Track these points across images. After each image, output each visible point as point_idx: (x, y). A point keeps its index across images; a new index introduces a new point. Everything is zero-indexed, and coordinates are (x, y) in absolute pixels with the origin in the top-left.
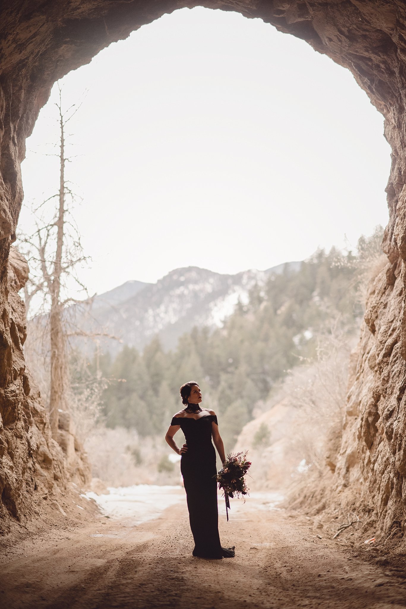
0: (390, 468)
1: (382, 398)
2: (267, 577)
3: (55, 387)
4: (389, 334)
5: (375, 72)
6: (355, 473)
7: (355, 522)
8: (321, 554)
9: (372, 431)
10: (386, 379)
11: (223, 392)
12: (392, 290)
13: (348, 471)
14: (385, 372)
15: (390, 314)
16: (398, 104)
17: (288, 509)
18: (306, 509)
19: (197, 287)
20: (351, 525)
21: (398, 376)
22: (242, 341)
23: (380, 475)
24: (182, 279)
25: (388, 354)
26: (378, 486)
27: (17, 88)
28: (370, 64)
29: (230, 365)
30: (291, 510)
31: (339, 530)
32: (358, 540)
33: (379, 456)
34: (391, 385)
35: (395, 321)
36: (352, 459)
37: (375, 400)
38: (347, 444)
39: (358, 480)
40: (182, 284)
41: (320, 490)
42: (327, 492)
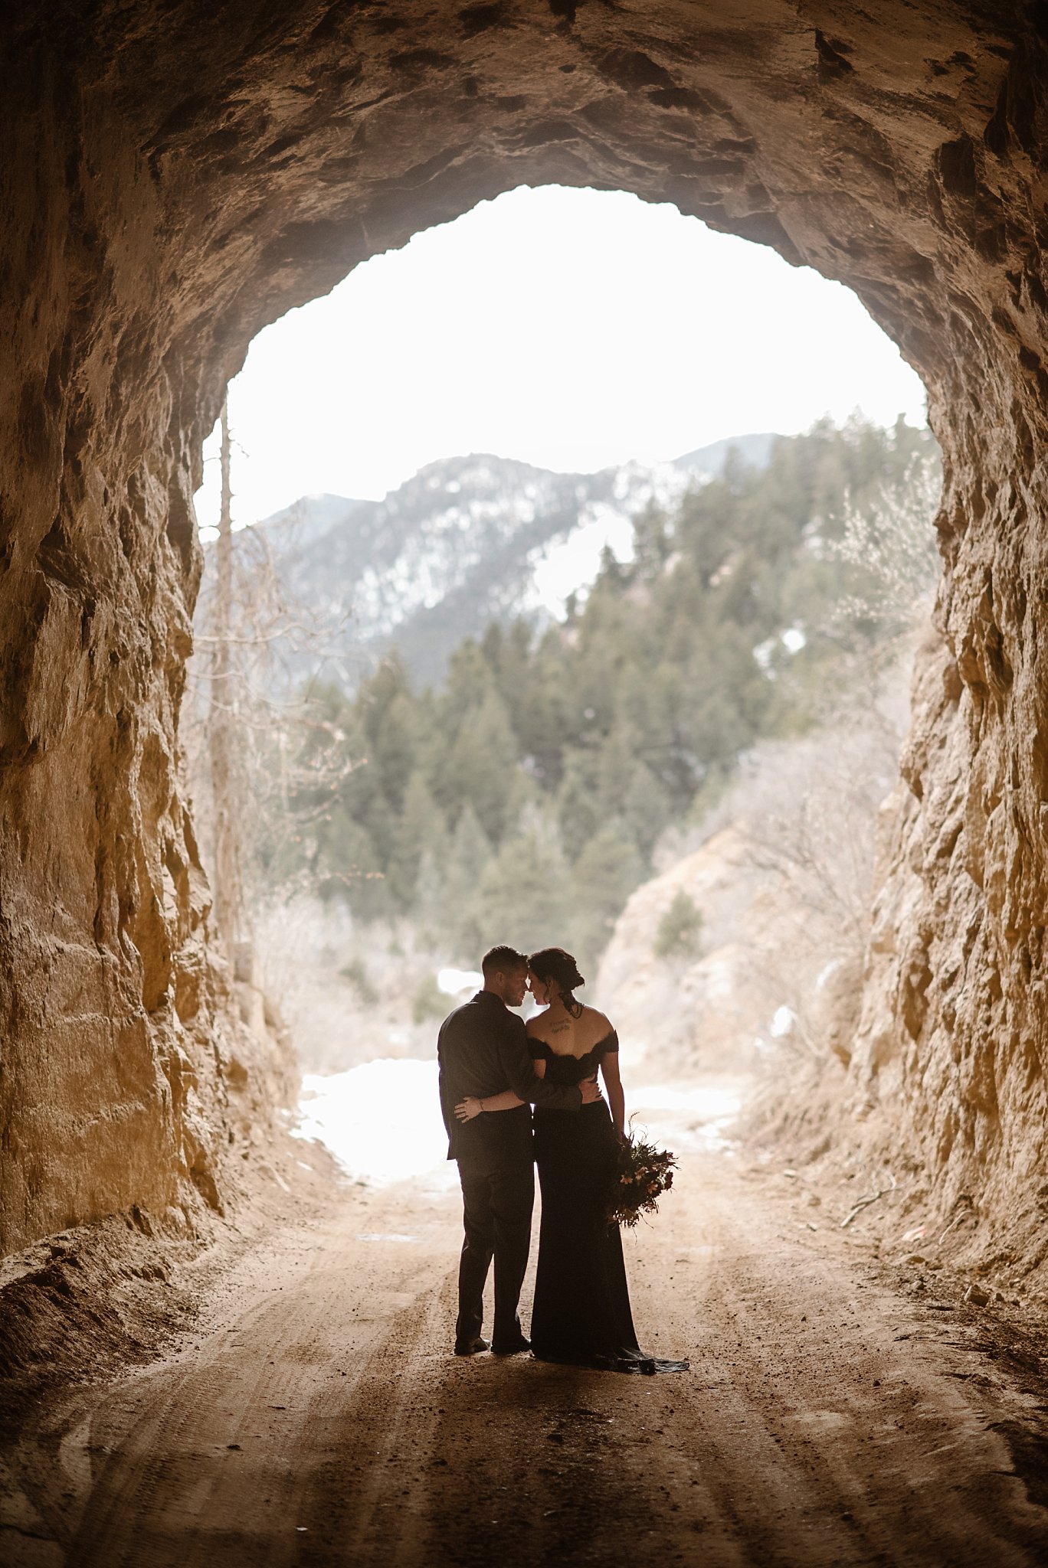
0: (950, 1088)
1: (936, 940)
2: (712, 1322)
3: (224, 892)
4: (948, 808)
5: (904, 313)
6: (890, 1078)
7: (888, 1191)
8: (810, 1273)
9: (919, 1004)
10: (943, 902)
11: (572, 798)
12: (956, 708)
13: (875, 1071)
14: (941, 890)
15: (951, 765)
16: (951, 378)
17: (749, 1144)
18: (789, 1147)
19: (493, 510)
20: (879, 1197)
21: (967, 900)
22: (619, 663)
23: (934, 1098)
24: (453, 487)
25: (946, 852)
26: (930, 1120)
27: (191, 362)
28: (895, 296)
29: (589, 725)
30: (754, 1148)
31: (853, 1208)
32: (892, 1230)
33: (933, 1060)
34: (952, 919)
35: (960, 781)
36: (883, 1047)
37: (923, 940)
38: (873, 1014)
39: (896, 1095)
40: (453, 501)
41: (819, 1107)
42: (833, 1112)
